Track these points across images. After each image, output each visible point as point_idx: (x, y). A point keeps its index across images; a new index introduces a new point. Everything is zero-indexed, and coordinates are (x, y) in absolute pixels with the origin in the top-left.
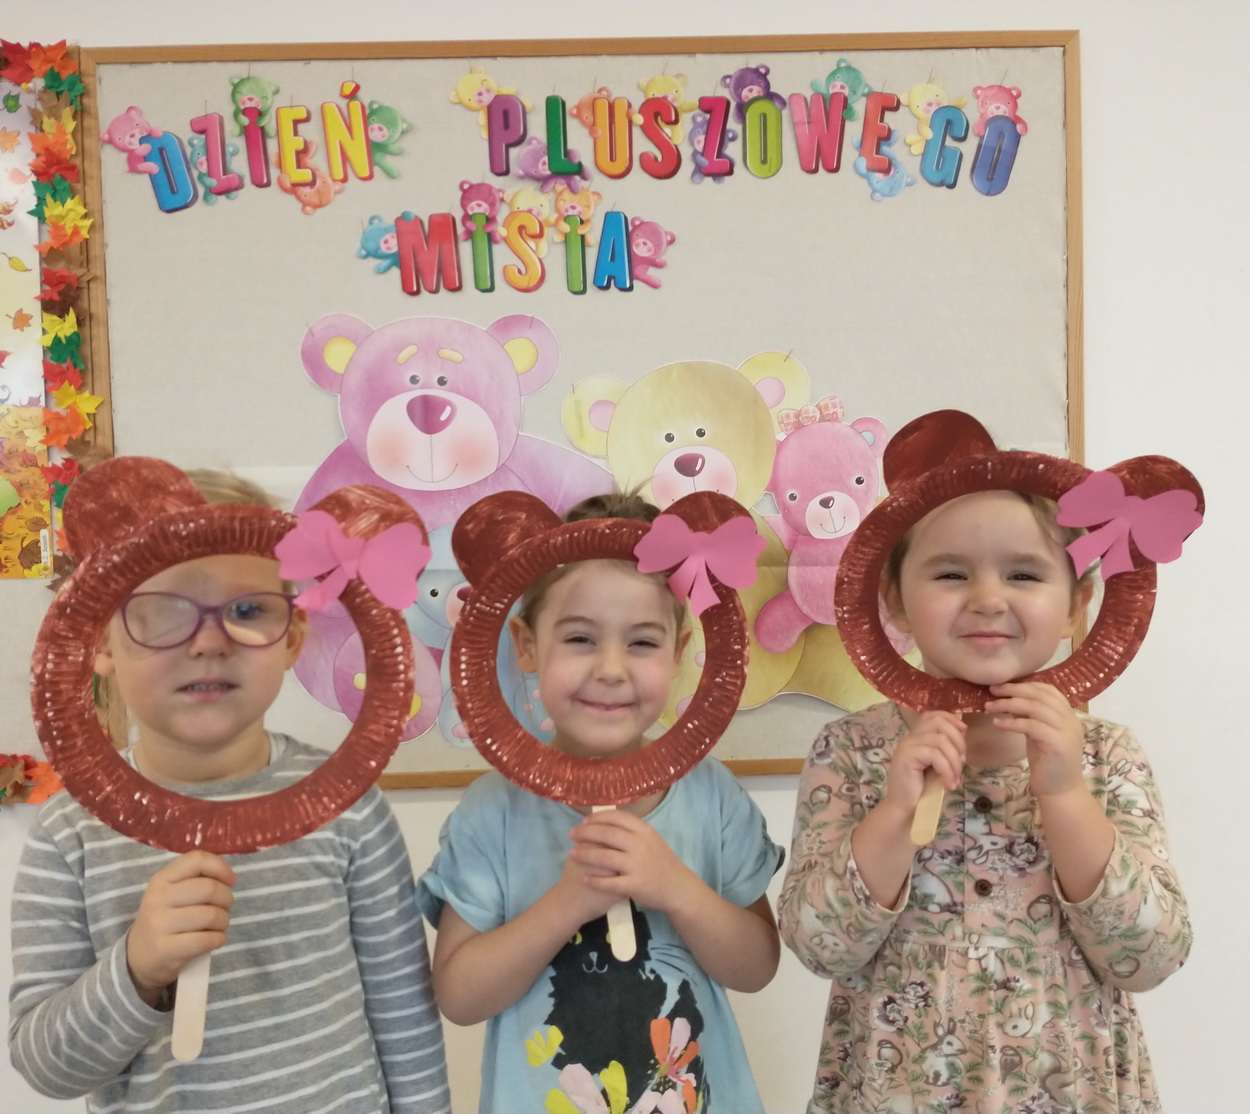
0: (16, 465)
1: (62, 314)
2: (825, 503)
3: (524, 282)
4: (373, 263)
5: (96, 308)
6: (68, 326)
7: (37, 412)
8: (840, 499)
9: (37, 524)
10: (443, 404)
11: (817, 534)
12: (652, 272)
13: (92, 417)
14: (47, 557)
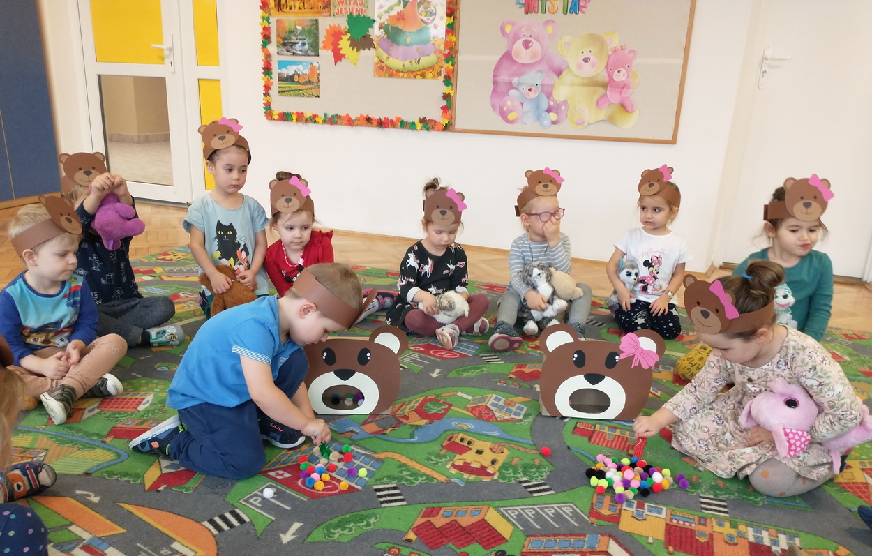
0: (438, 53)
1: (450, 17)
2: (619, 72)
3: (552, 11)
4: (519, 6)
5: (458, 16)
6: (451, 20)
7: (444, 40)
8: (623, 71)
9: (441, 67)
10: (530, 42)
11: (615, 79)
12: (584, 9)
13: (455, 42)
14: (442, 75)
